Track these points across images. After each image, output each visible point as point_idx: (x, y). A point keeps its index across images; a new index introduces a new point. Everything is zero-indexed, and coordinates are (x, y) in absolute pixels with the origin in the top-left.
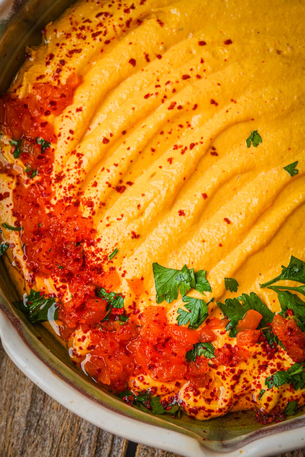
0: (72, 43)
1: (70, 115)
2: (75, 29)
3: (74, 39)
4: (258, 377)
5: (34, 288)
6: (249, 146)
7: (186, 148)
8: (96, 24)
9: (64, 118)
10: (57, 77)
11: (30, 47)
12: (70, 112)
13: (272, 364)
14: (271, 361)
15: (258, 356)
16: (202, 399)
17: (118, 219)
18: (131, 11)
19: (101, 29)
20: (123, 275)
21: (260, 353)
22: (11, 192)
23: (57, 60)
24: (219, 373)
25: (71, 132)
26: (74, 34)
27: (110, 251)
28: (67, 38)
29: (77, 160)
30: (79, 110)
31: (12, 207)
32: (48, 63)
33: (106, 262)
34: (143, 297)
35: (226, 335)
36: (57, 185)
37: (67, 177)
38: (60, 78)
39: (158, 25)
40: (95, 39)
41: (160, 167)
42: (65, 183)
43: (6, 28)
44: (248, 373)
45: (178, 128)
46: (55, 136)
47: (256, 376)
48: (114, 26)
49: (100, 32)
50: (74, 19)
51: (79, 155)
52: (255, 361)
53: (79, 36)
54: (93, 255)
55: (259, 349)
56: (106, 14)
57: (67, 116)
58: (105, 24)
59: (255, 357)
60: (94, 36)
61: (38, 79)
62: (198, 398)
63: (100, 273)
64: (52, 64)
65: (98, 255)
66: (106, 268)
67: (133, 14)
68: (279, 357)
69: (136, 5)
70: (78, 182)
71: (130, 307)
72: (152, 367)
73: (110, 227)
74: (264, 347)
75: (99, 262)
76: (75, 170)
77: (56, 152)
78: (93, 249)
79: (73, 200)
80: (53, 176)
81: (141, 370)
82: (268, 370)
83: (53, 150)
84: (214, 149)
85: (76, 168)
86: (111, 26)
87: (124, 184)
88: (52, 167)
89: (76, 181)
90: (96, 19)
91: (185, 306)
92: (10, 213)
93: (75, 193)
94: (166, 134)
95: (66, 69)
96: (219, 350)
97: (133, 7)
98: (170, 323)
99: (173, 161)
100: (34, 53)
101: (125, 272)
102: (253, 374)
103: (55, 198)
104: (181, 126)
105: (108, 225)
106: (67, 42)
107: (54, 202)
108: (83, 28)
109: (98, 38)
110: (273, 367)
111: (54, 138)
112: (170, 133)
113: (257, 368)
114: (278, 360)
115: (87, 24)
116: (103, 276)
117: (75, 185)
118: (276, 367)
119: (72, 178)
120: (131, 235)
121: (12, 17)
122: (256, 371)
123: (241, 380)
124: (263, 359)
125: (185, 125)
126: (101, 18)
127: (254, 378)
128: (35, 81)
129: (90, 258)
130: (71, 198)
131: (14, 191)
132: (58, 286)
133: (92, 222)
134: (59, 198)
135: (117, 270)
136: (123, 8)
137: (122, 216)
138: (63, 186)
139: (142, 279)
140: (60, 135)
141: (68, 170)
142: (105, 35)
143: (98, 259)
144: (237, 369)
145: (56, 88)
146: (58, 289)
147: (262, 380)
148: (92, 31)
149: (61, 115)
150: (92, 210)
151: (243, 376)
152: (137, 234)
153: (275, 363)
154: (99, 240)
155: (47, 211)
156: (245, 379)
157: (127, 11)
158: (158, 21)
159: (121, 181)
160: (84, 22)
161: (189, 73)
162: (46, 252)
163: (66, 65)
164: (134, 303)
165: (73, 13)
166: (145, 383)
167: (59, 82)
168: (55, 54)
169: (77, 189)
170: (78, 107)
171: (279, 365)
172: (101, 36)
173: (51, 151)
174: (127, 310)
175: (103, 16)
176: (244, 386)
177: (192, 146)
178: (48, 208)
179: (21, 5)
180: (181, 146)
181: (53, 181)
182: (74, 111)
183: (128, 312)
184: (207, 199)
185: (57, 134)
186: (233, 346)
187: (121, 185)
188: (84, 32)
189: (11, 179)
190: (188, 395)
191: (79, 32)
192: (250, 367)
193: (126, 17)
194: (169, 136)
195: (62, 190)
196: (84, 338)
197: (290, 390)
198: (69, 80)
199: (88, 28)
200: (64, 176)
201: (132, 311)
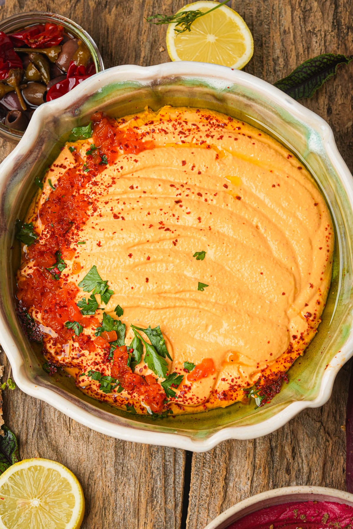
0: (167, 126)
1: (130, 159)
2: (176, 121)
3: (170, 125)
4: (89, 366)
5: (34, 223)
6: (194, 256)
7: (164, 228)
8: (188, 128)
9: (126, 158)
10: (143, 135)
11: (149, 108)
12: (131, 158)
13: (100, 366)
14: (102, 364)
15: (98, 356)
16: (55, 349)
17: (100, 229)
18: (210, 137)
19: (187, 133)
20: (76, 257)
21: (100, 356)
22: (68, 168)
23: (152, 127)
24: (73, 345)
25: (122, 168)
26: (173, 122)
27: (81, 240)
28: (168, 121)
29: (110, 183)
30: (136, 161)
31: (61, 175)
32: (146, 124)
33: (75, 243)
34: (75, 276)
35: (93, 331)
36: (91, 186)
37: (98, 187)
38: (144, 137)
39: (215, 157)
40: (179, 135)
41: (144, 225)
42: (95, 188)
43: (139, 89)
44: (86, 358)
45: (171, 214)
46: (113, 162)
47: (89, 364)
48: (194, 137)
49: (184, 134)
50: (182, 115)
51: (114, 182)
52: (95, 357)
53: (174, 125)
54: (73, 234)
55: (102, 354)
56: (198, 128)
57: (128, 158)
58: (191, 132)
59: (96, 355)
60: (181, 132)
61: (135, 127)
62: (53, 347)
63: (67, 245)
64: (147, 127)
65: (74, 237)
66: (72, 246)
67: (209, 141)
68: (107, 366)
69: (214, 138)
70: (100, 194)
71: (65, 275)
72: (46, 312)
73: (93, 229)
74: (105, 354)
75: (72, 240)
76: (104, 187)
77: (106, 170)
78: (75, 232)
79: (90, 200)
80: (94, 179)
81: (40, 308)
82: (96, 367)
83: (106, 168)
84: (176, 241)
85: (106, 186)
86: (193, 136)
87: (120, 216)
88: (97, 175)
89: (100, 193)
90: (190, 125)
91: (89, 299)
92: (58, 178)
93: (94, 198)
94: (162, 212)
95: (151, 136)
96: (83, 335)
97: (212, 137)
98: (75, 300)
99: (152, 228)
100: (147, 112)
101: (78, 256)
102: (88, 362)
103: (83, 191)
104: (174, 215)
105: (93, 228)
106: (166, 123)
107: (81, 192)
108: (180, 124)
109: (181, 135)
110: (99, 368)
111: (113, 163)
112: (165, 214)
113: (92, 361)
114: (105, 367)
115: (184, 124)
116: (67, 248)
117: (98, 194)
118: (101, 369)
119: (99, 189)
120: (98, 243)
121: (148, 86)
122: (91, 362)
123: (80, 359)
124: (99, 359)
125: (176, 216)
126: (194, 127)
127: (87, 364)
128: (132, 127)
129: (70, 235)
130: (90, 198)
131: (70, 169)
132: (44, 233)
133: (88, 219)
134: (85, 193)
135: (76, 252)
136: (208, 132)
137: (103, 230)
138: (93, 189)
139: (82, 268)
140: (115, 164)
141: (102, 184)
142: (185, 137)
143: (73, 238)
144: (83, 352)
145: (137, 140)
146: (42, 234)
147: (89, 369)
148: (183, 129)
149: (126, 155)
150: (93, 213)
151: (82, 358)
152: (101, 244)
153: (102, 367)
154: (82, 230)
155: (74, 194)
156: (82, 360)
157: (207, 136)
158: (217, 155)
159: (119, 213)
160: (184, 121)
161: (203, 195)
162: (51, 212)
163: (154, 134)
164: (68, 275)
165: (184, 112)
166: (36, 316)
167: (142, 138)
168: (155, 123)
169: (97, 197)
170: (137, 159)
171: (103, 369)
172: (183, 136)
173: (104, 167)
174: (62, 274)
175: (195, 127)
176: (79, 363)
177: (168, 229)
178: (76, 192)
179: (157, 85)
180: (163, 225)
181: (91, 182)
182: (133, 159)
183: (61, 276)
184: (148, 261)
185: (115, 162)
186: (92, 340)
187: (118, 215)
188: (178, 126)
189: (74, 162)
190: (50, 341)
191: (176, 123)
192: (90, 357)
193: (204, 139)
194: (163, 214)
195: (90, 190)
196: (31, 268)
197: (97, 387)
198: (147, 142)
199: (183, 126)
200: (98, 185)
201: (64, 277)
